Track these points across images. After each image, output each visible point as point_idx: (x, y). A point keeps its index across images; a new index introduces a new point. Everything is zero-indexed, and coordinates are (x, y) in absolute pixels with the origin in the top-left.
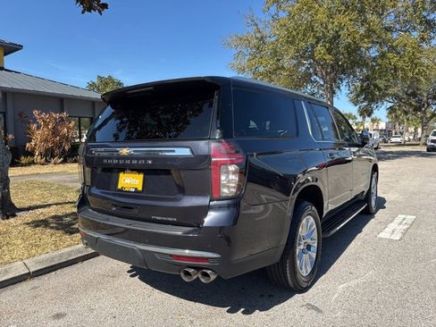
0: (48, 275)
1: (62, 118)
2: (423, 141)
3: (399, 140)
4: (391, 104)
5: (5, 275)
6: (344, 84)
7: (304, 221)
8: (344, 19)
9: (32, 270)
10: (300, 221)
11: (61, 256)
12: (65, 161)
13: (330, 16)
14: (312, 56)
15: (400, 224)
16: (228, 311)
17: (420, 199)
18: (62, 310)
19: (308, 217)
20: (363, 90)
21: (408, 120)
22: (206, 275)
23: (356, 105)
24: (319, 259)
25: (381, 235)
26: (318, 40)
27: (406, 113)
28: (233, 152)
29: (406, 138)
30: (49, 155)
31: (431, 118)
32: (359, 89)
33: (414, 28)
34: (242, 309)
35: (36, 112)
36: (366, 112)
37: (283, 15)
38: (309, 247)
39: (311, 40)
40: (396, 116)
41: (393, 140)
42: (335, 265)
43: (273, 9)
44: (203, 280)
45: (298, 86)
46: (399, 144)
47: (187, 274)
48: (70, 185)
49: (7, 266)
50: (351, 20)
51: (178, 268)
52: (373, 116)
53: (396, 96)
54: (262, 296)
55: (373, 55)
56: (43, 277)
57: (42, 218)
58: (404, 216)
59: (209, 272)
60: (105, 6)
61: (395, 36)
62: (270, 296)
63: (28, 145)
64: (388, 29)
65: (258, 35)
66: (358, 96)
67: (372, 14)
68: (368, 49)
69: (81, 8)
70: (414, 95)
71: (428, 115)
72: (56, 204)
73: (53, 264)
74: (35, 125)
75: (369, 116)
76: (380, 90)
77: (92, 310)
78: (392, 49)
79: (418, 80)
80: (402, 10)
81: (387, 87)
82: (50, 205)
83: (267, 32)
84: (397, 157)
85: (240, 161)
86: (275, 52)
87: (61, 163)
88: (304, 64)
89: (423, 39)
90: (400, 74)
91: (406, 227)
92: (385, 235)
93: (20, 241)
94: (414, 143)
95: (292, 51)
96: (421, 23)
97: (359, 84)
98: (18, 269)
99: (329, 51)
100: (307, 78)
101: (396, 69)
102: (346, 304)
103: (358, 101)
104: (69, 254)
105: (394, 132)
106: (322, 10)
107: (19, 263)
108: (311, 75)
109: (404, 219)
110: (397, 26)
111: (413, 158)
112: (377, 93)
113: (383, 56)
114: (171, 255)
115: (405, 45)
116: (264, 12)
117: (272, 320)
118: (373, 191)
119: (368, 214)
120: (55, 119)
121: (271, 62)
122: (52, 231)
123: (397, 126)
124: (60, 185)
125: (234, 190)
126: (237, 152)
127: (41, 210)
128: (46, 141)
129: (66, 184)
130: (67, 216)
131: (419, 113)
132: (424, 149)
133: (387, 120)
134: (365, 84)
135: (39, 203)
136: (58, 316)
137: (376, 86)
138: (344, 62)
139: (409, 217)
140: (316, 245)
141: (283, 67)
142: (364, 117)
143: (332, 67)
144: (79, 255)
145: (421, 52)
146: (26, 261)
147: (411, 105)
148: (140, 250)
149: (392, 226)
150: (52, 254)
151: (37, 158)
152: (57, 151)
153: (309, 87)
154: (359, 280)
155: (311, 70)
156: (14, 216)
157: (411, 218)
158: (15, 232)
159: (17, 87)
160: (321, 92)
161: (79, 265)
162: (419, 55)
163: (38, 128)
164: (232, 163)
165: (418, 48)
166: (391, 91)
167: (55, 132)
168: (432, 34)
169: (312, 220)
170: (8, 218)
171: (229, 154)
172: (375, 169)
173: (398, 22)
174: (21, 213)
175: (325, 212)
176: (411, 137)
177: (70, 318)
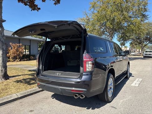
0: (24, 98)
1: (20, 45)
2: (142, 54)
3: (134, 54)
4: (131, 42)
5: (10, 98)
6: (116, 35)
7: (110, 80)
8: (116, 14)
9: (19, 97)
10: (109, 80)
11: (28, 92)
12: (20, 61)
13: (111, 13)
14: (105, 25)
15: (137, 81)
16: (87, 109)
17: (143, 73)
18: (32, 109)
19: (111, 78)
20: (122, 37)
21: (137, 47)
22: (82, 96)
23: (119, 42)
24: (114, 92)
25: (132, 85)
26: (108, 20)
27: (136, 45)
28: (90, 57)
29: (136, 53)
30: (15, 58)
31: (144, 46)
32: (120, 37)
33: (139, 17)
34: (91, 108)
35: (11, 43)
36: (123, 44)
37: (96, 12)
38: (111, 88)
39: (106, 20)
40: (133, 46)
41: (132, 54)
42: (118, 94)
43: (92, 10)
44: (81, 98)
45: (100, 35)
46: (134, 55)
47: (76, 96)
48: (25, 69)
49: (11, 95)
50: (118, 14)
51: (73, 94)
52: (125, 45)
53: (133, 39)
54: (97, 104)
55: (125, 25)
56: (23, 99)
57: (19, 80)
58: (138, 79)
59: (83, 95)
60: (39, 9)
61: (132, 19)
62: (99, 104)
63: (8, 55)
64: (130, 17)
65: (88, 18)
66: (120, 39)
67: (125, 12)
68: (124, 23)
69: (31, 9)
70: (139, 39)
71: (143, 45)
72: (22, 75)
73: (26, 94)
74: (10, 48)
75: (124, 45)
76: (128, 37)
77: (42, 109)
78: (132, 23)
79: (140, 34)
80: (134, 11)
81: (130, 36)
82: (20, 75)
83: (90, 17)
84: (134, 60)
85: (92, 60)
86: (93, 24)
87: (19, 61)
88: (102, 28)
89: (142, 20)
90: (134, 32)
91: (139, 82)
92: (133, 85)
93: (13, 87)
94: (139, 55)
95: (99, 24)
96: (141, 15)
97: (120, 35)
98: (15, 96)
99: (111, 24)
100: (103, 33)
101: (133, 30)
102: (124, 106)
103: (120, 40)
104: (30, 91)
105: (132, 51)
106: (109, 10)
107: (15, 94)
108: (105, 32)
109: (139, 80)
110: (133, 16)
111: (139, 60)
112: (127, 38)
113: (129, 26)
114: (71, 90)
115: (136, 22)
116: (89, 10)
117: (101, 111)
118: (128, 70)
119: (127, 78)
120: (18, 46)
121: (92, 27)
122: (23, 84)
123: (133, 49)
124: (21, 69)
125: (91, 69)
126: (92, 57)
127: (18, 77)
128: (14, 53)
129: (23, 68)
130: (27, 79)
131: (140, 45)
132: (142, 57)
133: (130, 47)
134: (123, 35)
135: (16, 75)
136: (31, 111)
137: (126, 36)
138: (116, 28)
139: (140, 79)
140: (113, 87)
141: (95, 29)
142: (122, 46)
143: (112, 29)
144: (34, 92)
145: (141, 25)
146: (17, 94)
147: (138, 42)
148: (61, 88)
149: (135, 82)
150: (25, 91)
151: (11, 59)
152: (18, 57)
153: (104, 36)
154: (127, 99)
155: (105, 30)
156: (8, 79)
157: (141, 79)
158: (11, 84)
159: (7, 35)
160: (108, 37)
161: (34, 95)
162: (140, 26)
163: (11, 49)
164: (90, 61)
165: (140, 24)
166: (131, 37)
167: (17, 50)
168: (145, 19)
169: (112, 80)
170: (6, 80)
171: (89, 58)
172: (129, 63)
173: (133, 15)
174: (11, 78)
175: (115, 77)
176: (138, 53)
177: (35, 112)
